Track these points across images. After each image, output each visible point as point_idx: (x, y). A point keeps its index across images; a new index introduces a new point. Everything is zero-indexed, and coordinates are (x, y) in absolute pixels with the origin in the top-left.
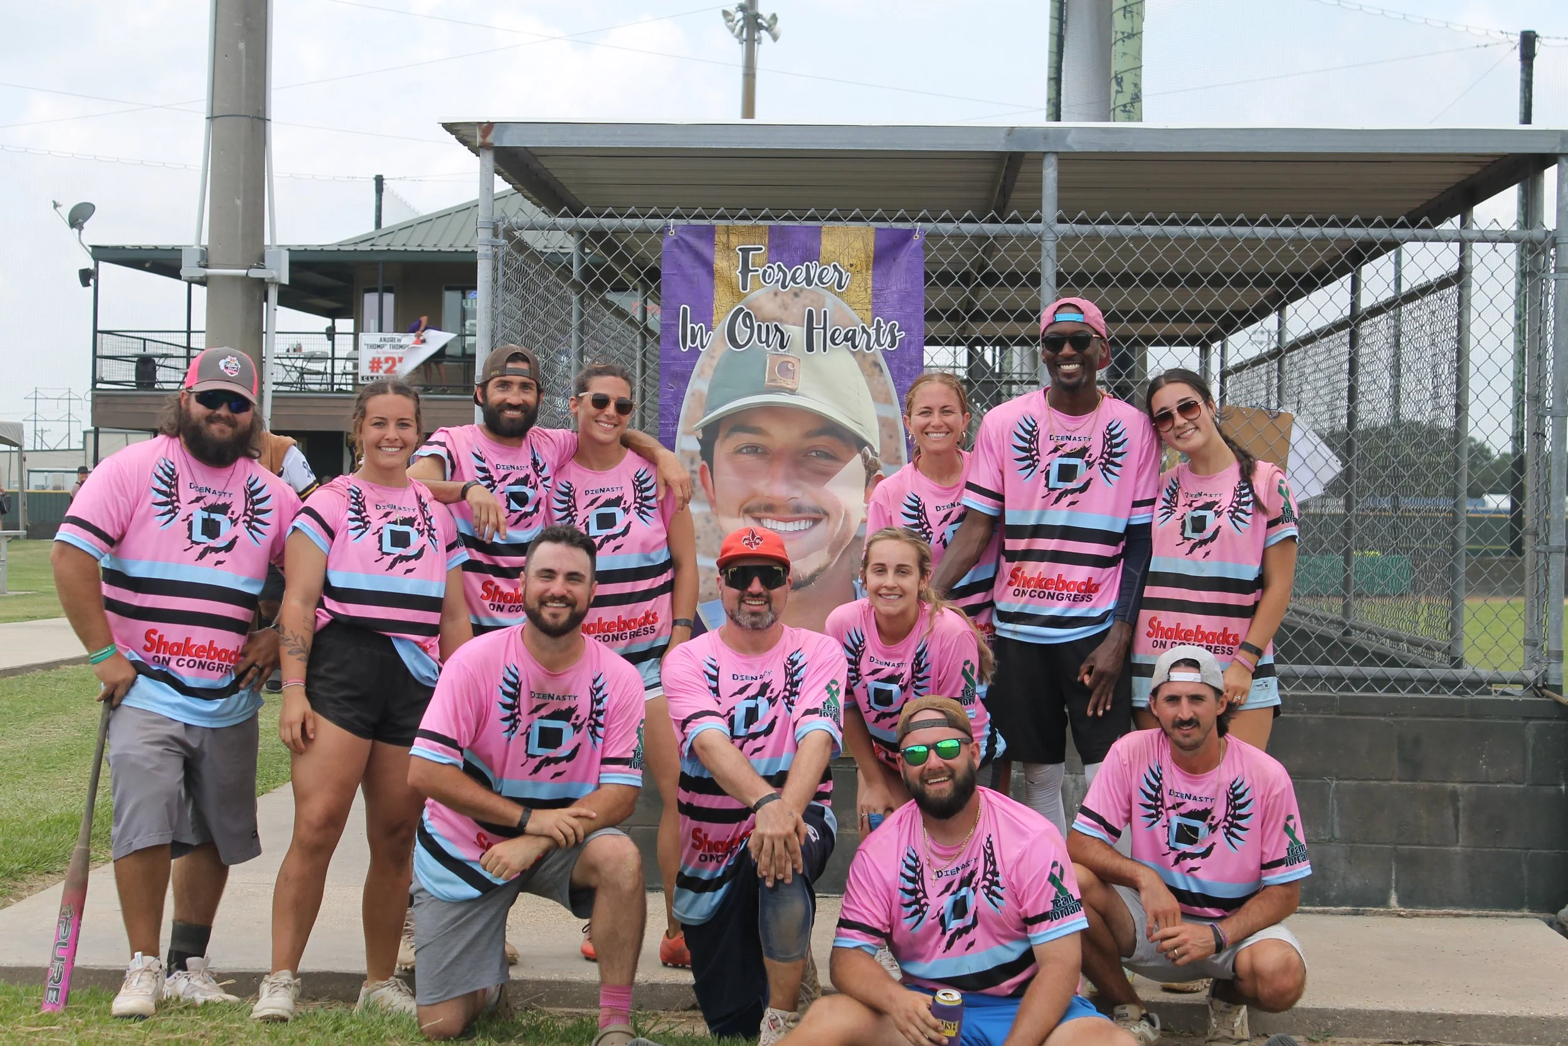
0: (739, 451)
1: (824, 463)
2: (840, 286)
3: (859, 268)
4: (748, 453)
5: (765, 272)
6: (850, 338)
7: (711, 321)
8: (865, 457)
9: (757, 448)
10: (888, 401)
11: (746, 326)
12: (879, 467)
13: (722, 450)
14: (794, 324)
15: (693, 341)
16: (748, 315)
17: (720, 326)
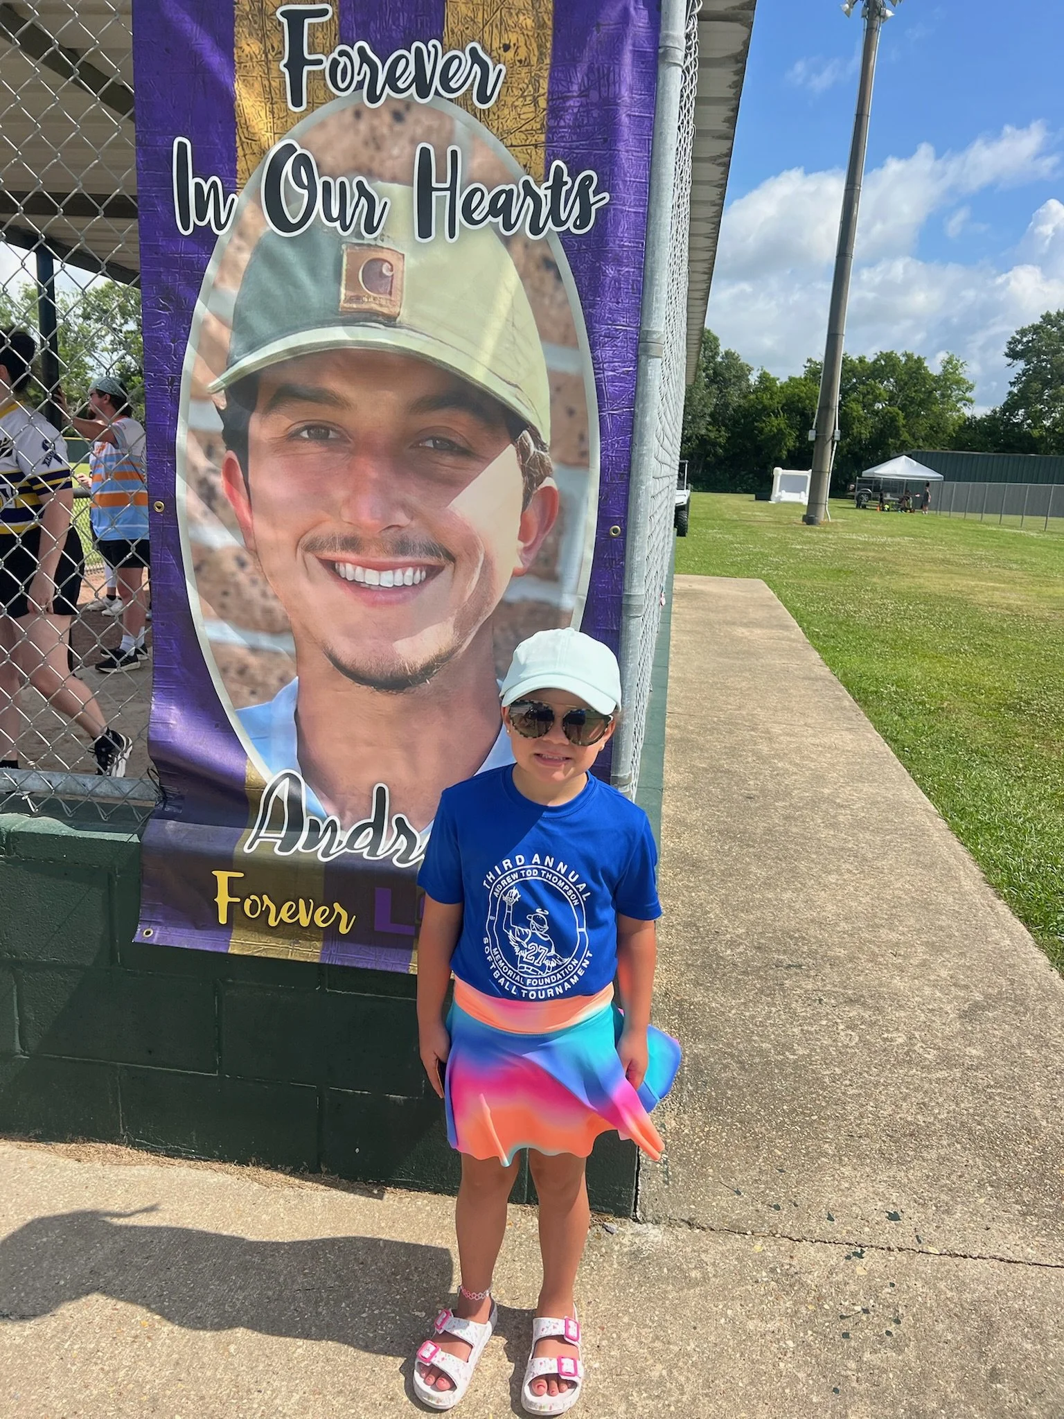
0: (295, 435)
1: (449, 460)
2: (483, 98)
3: (523, 54)
4: (309, 439)
5: (335, 63)
6: (502, 208)
7: (234, 172)
8: (523, 451)
9: (327, 430)
10: (567, 339)
11: (299, 183)
12: (547, 472)
13: (264, 432)
14: (394, 180)
15: (202, 213)
16: (303, 161)
17: (251, 181)
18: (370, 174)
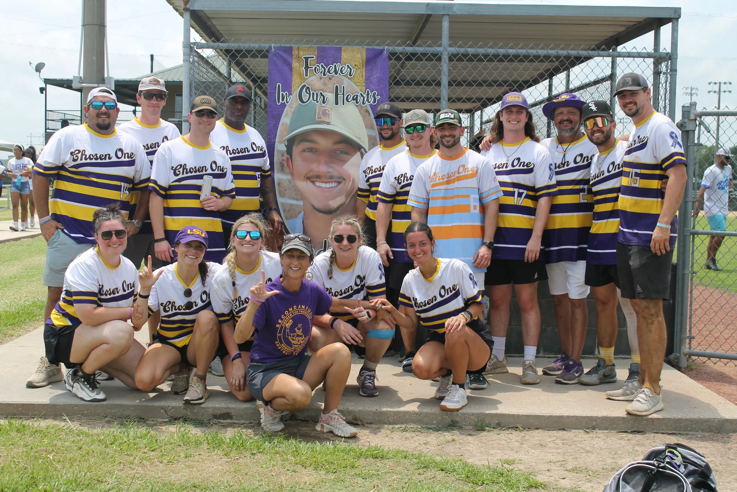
0: (304, 151)
1: (344, 156)
2: (350, 75)
3: (359, 67)
4: (308, 152)
5: (316, 68)
7: (291, 91)
8: (362, 153)
9: (312, 149)
10: (372, 128)
11: (307, 93)
13: (296, 150)
14: (329, 92)
15: (283, 100)
16: (308, 88)
17: (295, 93)
18: (323, 91)
